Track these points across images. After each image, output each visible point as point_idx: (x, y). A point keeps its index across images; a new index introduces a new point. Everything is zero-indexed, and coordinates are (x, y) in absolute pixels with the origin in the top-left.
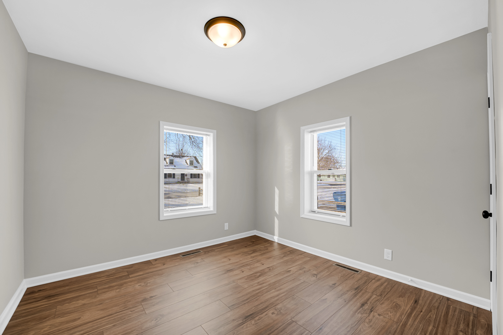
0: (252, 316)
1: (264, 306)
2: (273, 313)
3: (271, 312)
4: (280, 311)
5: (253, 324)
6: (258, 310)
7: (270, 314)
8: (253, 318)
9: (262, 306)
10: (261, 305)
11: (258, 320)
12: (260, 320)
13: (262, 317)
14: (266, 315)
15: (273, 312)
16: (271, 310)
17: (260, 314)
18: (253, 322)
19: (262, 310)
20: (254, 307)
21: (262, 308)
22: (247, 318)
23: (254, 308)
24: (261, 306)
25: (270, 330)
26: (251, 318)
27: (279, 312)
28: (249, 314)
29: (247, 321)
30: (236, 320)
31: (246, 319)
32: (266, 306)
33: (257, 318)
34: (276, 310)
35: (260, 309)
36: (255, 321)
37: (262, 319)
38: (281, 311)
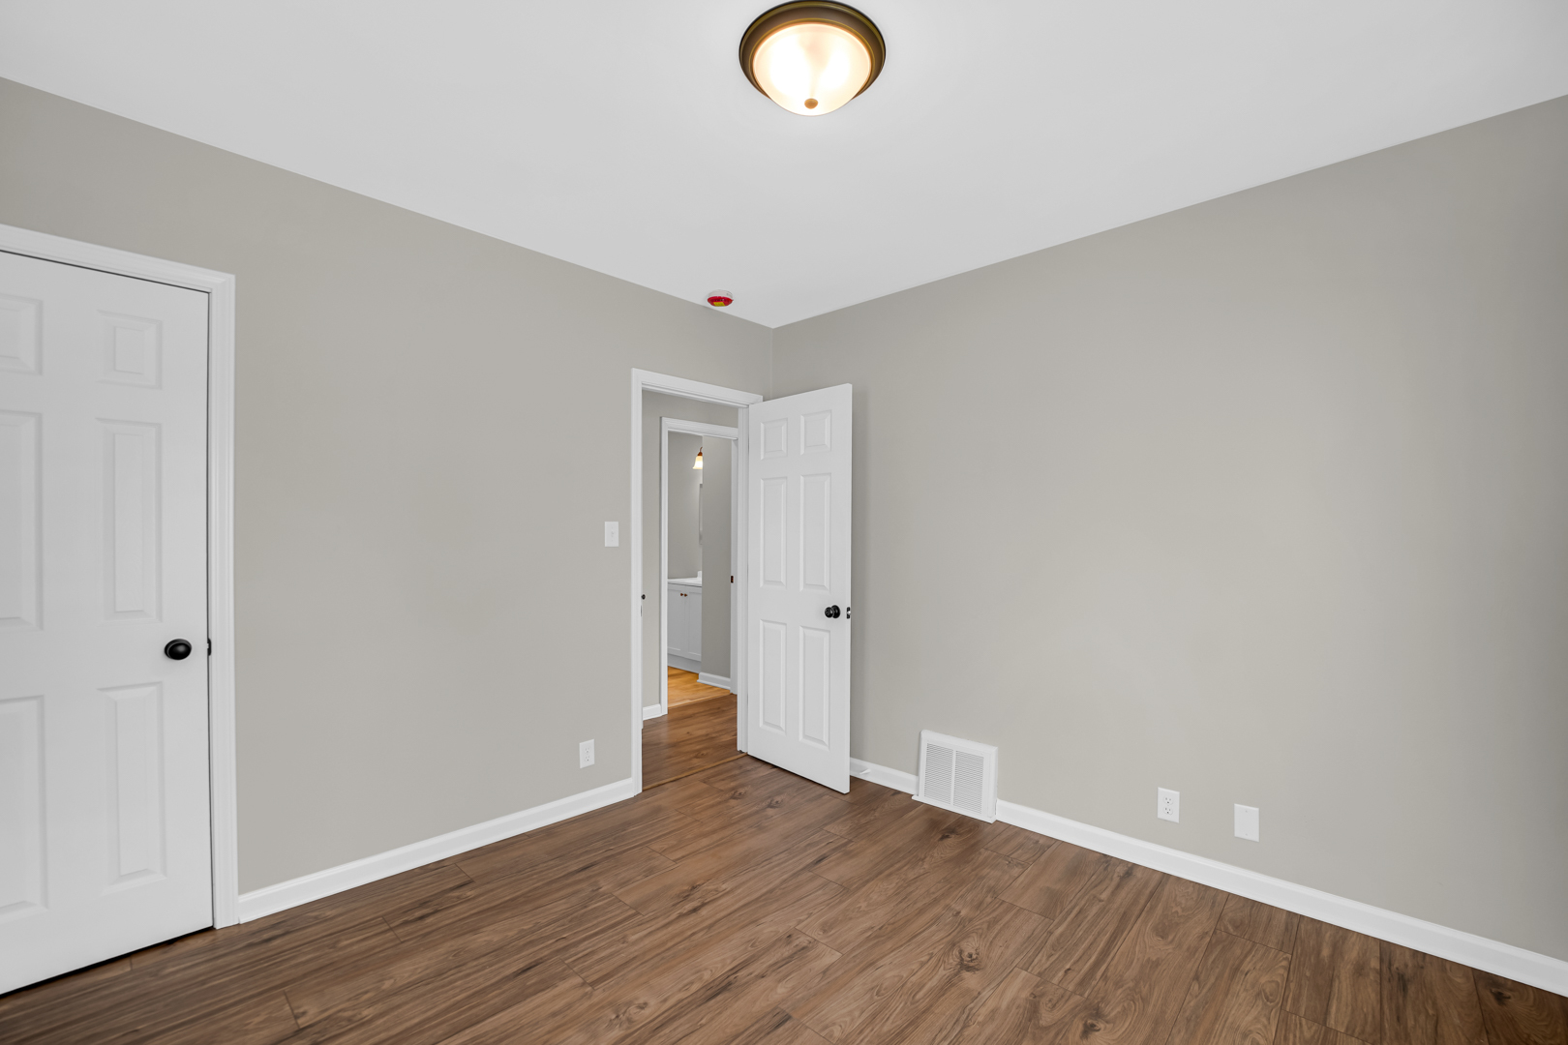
0: (709, 992)
1: (667, 1031)
2: (642, 1008)
3: (647, 1012)
4: (617, 1017)
5: (706, 969)
6: (689, 1015)
7: (653, 1002)
8: (707, 987)
9: (675, 1029)
10: (680, 1036)
11: (692, 983)
12: (686, 982)
13: (680, 990)
14: (665, 1000)
15: (643, 1011)
16: (647, 1018)
17: (685, 1002)
18: (707, 976)
19: (675, 1017)
20: (702, 1026)
21: (675, 1024)
22: (723, 984)
23: (703, 1021)
24: (680, 1029)
25: (663, 958)
26: (712, 985)
27: (623, 1011)
28: (719, 998)
29: (726, 976)
30: (756, 976)
31: (726, 982)
32: (662, 1033)
33: (695, 987)
34: (630, 1021)
35: (682, 1020)
36: (701, 979)
37: (680, 986)
38: (614, 1017)
